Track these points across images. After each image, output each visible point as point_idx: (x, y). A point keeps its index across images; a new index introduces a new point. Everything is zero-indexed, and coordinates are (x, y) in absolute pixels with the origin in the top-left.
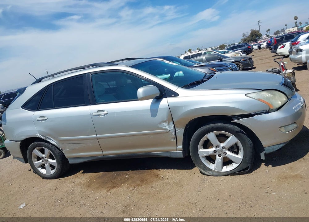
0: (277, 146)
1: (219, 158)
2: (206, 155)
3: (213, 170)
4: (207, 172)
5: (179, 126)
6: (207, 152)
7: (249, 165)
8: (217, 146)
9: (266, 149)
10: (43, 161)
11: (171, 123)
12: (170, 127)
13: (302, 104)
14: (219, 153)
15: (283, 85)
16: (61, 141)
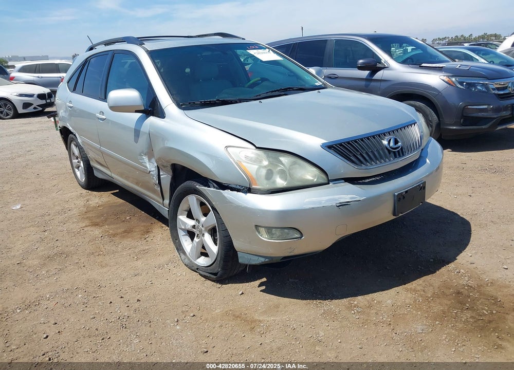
0: (256, 258)
1: (196, 239)
2: (183, 227)
3: (188, 254)
4: (179, 254)
5: (163, 168)
6: (185, 224)
7: (219, 270)
8: (197, 220)
9: (239, 255)
10: (78, 162)
11: (153, 160)
12: (151, 166)
13: (351, 198)
14: (198, 232)
15: (328, 149)
16: (83, 142)
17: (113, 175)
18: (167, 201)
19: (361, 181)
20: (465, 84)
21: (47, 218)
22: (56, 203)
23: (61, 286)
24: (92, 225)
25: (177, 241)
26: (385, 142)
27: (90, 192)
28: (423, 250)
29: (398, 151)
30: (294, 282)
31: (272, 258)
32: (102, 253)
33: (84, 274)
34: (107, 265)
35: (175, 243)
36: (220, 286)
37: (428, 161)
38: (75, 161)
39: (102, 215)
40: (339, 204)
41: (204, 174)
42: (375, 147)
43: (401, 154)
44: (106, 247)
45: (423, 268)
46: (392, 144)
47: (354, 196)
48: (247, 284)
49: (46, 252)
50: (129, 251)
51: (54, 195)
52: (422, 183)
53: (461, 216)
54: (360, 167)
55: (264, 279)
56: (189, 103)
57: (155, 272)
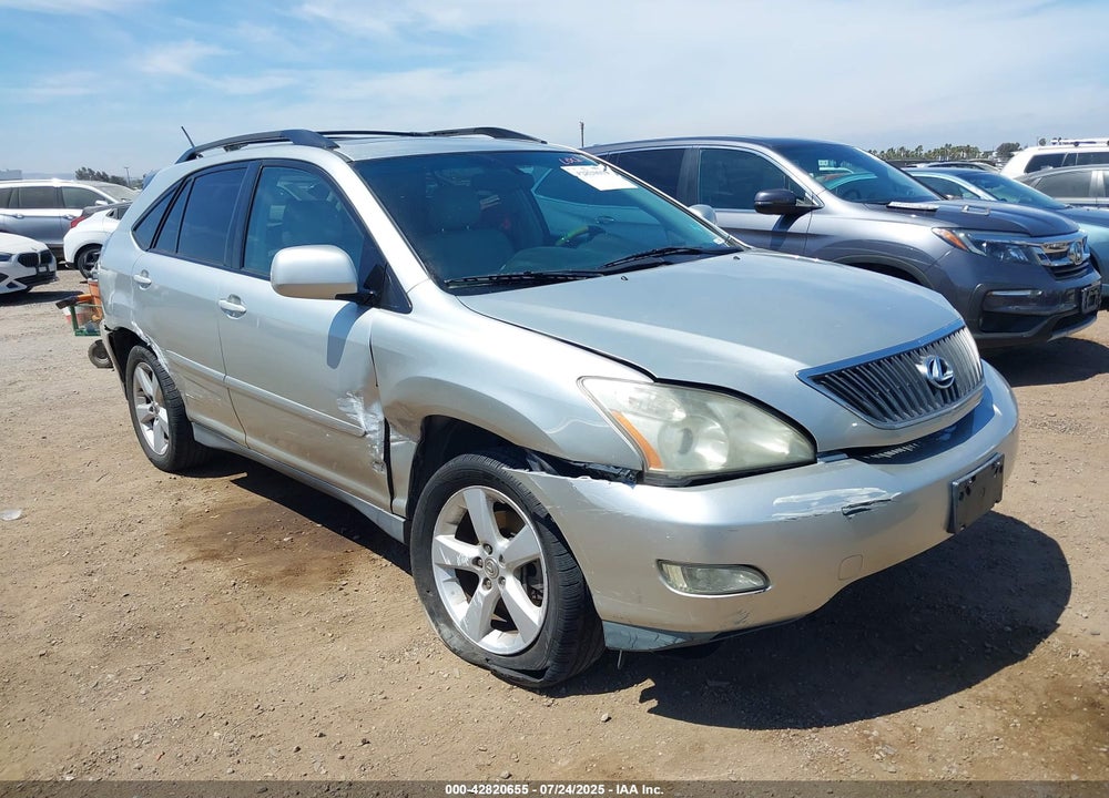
0: (653, 636)
1: (481, 590)
2: (448, 563)
3: (458, 625)
4: (437, 625)
5: (399, 426)
6: (453, 554)
7: (549, 663)
8: (485, 545)
9: (607, 627)
10: (151, 409)
11: (376, 408)
12: (369, 421)
13: (871, 495)
14: (488, 575)
15: (813, 384)
16: (172, 363)
17: (252, 440)
18: (401, 502)
19: (876, 456)
20: (985, 245)
21: (89, 542)
22: (104, 506)
23: (161, 710)
24: (205, 558)
25: (431, 595)
26: (923, 369)
27: (179, 477)
28: (981, 606)
29: (949, 388)
30: (720, 687)
31: (692, 635)
32: (243, 624)
33: (211, 678)
34: (262, 655)
35: (424, 598)
36: (551, 700)
37: (995, 409)
38: (143, 407)
39: (223, 533)
40: (849, 510)
41: (518, 439)
42: (907, 380)
43: (954, 395)
44: (250, 608)
45: (996, 648)
46: (936, 372)
47: (877, 490)
48: (612, 695)
49: (104, 625)
50: (310, 620)
51: (93, 485)
52: (998, 460)
53: (1032, 526)
54: (881, 425)
55: (649, 683)
56: (466, 280)
57: (386, 671)
